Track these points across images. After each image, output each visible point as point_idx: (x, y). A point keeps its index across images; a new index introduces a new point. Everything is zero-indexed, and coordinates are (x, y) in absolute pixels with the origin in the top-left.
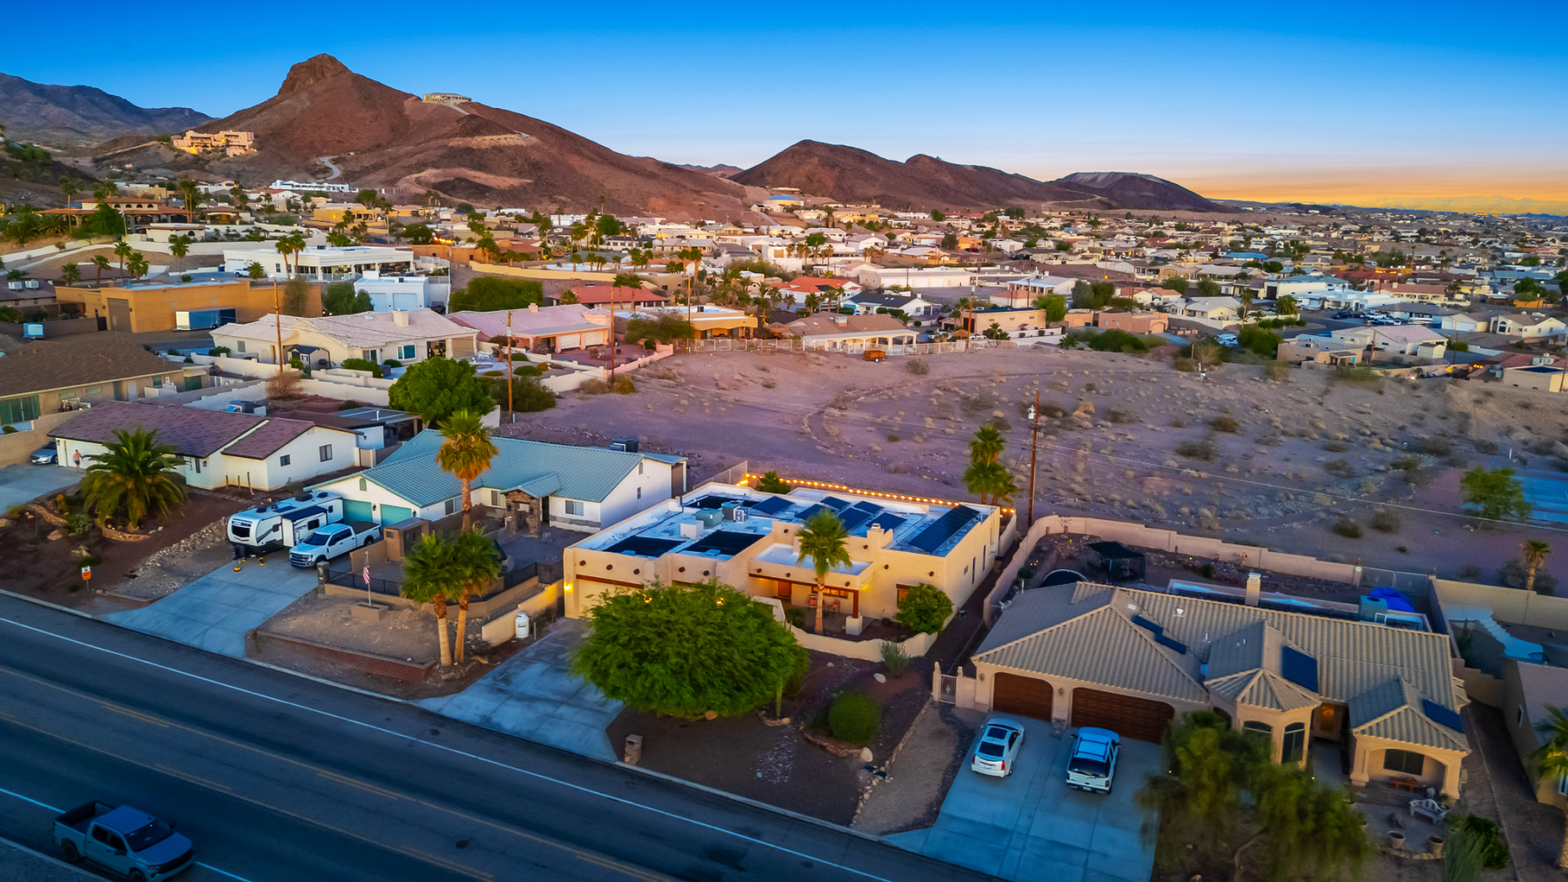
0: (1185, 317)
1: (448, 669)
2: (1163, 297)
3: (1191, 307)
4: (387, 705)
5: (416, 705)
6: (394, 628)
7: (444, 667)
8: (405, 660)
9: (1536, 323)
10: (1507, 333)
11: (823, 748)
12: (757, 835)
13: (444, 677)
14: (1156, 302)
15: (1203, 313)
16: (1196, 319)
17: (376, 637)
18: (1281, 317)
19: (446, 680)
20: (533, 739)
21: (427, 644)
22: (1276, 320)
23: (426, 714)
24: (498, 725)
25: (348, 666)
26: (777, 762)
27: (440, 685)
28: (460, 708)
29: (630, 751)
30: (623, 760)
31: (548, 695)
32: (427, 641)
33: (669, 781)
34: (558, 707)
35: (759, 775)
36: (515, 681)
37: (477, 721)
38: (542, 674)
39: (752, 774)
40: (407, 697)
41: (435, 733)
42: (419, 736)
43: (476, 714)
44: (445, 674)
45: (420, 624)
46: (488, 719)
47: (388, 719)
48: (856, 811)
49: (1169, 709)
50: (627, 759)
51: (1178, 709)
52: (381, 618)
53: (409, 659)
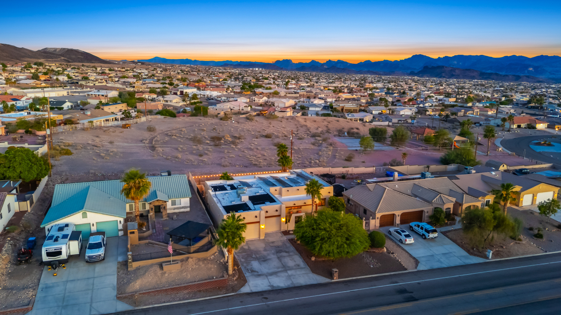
0: (164, 103)
1: (234, 275)
2: (151, 96)
3: (165, 99)
4: (229, 298)
5: (239, 293)
6: (192, 269)
7: (231, 275)
8: (213, 278)
9: (262, 98)
10: (256, 102)
11: (374, 252)
12: (397, 283)
13: (234, 279)
14: (149, 98)
15: (171, 101)
16: (169, 103)
17: (187, 275)
18: (196, 101)
19: (236, 280)
20: (296, 285)
21: (213, 269)
22: (194, 102)
23: (248, 294)
24: (278, 286)
25: (186, 292)
26: (371, 261)
27: (236, 282)
28: (257, 287)
29: (336, 275)
30: (333, 279)
31: (276, 270)
32: (211, 268)
33: (352, 279)
34: (287, 272)
35: (372, 266)
36: (257, 270)
37: (269, 288)
38: (261, 264)
39: (370, 267)
40: (233, 291)
41: (266, 298)
42: (263, 302)
43: (266, 286)
44: (233, 277)
45: (201, 263)
46: (272, 286)
47: (241, 302)
48: (403, 265)
49: (422, 212)
50: (335, 278)
51: (426, 211)
52: (181, 267)
53: (215, 278)
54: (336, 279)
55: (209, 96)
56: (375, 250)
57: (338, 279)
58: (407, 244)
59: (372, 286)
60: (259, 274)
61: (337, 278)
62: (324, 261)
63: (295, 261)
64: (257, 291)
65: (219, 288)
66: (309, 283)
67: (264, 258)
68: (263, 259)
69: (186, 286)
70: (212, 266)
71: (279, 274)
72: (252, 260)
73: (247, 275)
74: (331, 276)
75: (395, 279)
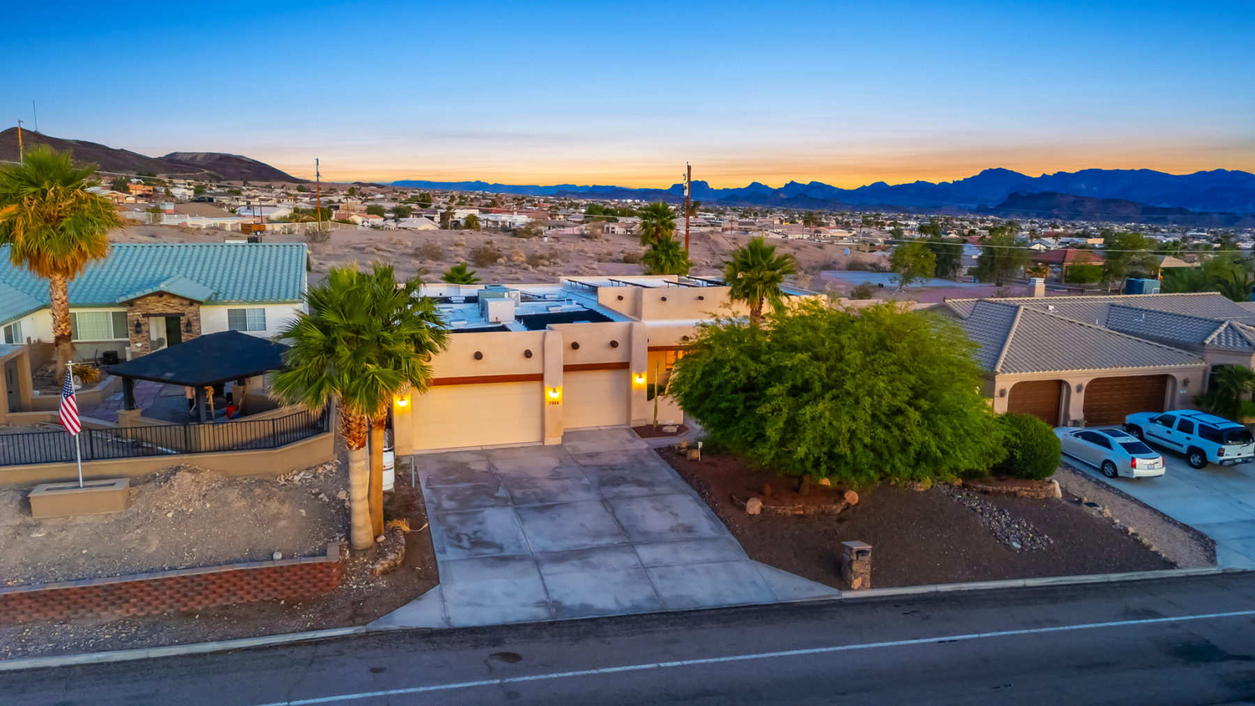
1: (378, 551)
3: (401, 225)
4: (322, 649)
5: (382, 627)
6: (179, 513)
7: (365, 551)
8: (271, 558)
11: (1014, 494)
13: (379, 567)
14: (365, 223)
17: (143, 539)
19: (385, 573)
20: (673, 607)
21: (282, 523)
23: (427, 636)
24: (584, 607)
26: (1008, 525)
27: (383, 584)
28: (481, 605)
29: (861, 569)
30: (849, 588)
31: (587, 542)
32: (276, 517)
33: (937, 592)
34: (634, 552)
35: (1016, 545)
36: (498, 540)
37: (542, 614)
38: (523, 520)
39: (1009, 547)
40: (351, 621)
41: (512, 657)
42: (491, 672)
43: (524, 605)
44: (376, 560)
45: (233, 494)
46: (558, 605)
47: (375, 670)
48: (1154, 549)
49: (1163, 379)
50: (857, 583)
51: (1179, 377)
52: (129, 504)
53: (278, 556)
54: (860, 589)
55: (508, 224)
56: (1017, 488)
57: (874, 586)
58: (1139, 478)
59: (1038, 624)
60: (506, 553)
61: (868, 584)
62: (801, 516)
63: (675, 515)
64: (475, 623)
65: (289, 605)
66: (732, 600)
67: (541, 500)
68: (538, 504)
69: (119, 587)
70: (286, 509)
71: (595, 559)
72: (487, 507)
73: (448, 556)
74: (837, 572)
75: (1136, 601)
